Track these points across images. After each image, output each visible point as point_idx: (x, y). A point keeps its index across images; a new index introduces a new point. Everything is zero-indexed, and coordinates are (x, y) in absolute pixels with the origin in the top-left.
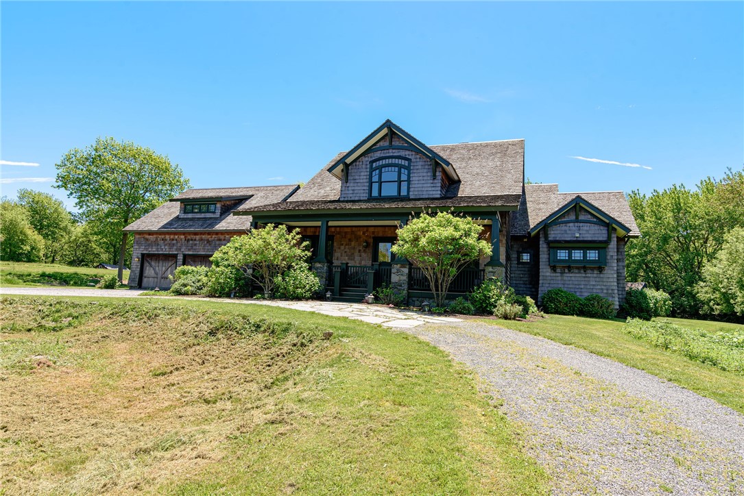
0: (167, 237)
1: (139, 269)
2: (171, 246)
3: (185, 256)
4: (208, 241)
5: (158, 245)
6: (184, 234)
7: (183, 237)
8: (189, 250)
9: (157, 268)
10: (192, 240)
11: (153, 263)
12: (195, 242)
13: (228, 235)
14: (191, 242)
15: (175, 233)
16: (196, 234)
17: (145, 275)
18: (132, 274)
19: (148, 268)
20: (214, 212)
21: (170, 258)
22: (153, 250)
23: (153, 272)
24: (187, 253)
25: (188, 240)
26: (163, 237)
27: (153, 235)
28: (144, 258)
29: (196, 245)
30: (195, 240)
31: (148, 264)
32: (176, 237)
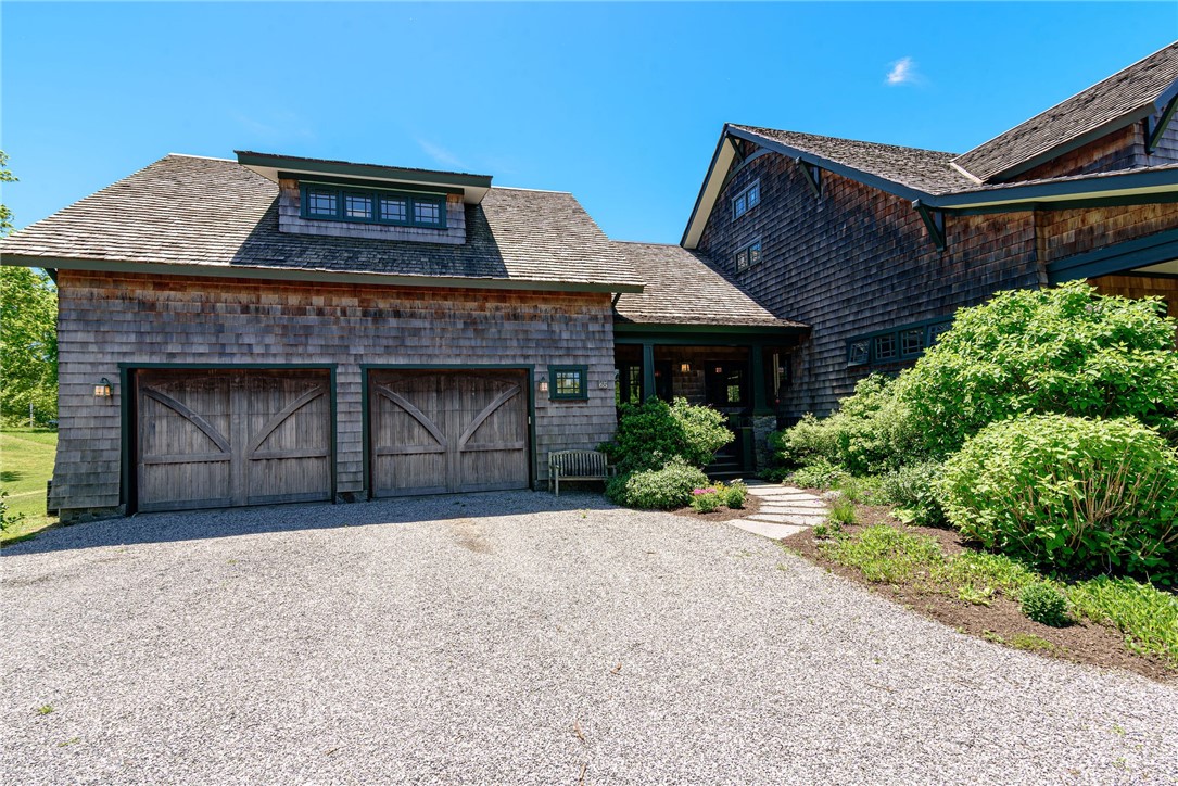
0: (269, 299)
1: (116, 434)
2: (297, 335)
3: (372, 375)
4: (470, 322)
5: (220, 330)
6: (355, 289)
7: (348, 301)
8: (388, 350)
9: (221, 424)
10: (397, 314)
11: (193, 405)
12: (417, 323)
13: (545, 300)
14: (393, 322)
15: (307, 287)
16: (410, 292)
17: (147, 456)
18: (76, 457)
19: (162, 426)
20: (441, 227)
21: (287, 383)
22: (198, 351)
23: (198, 438)
24: (380, 361)
25: (379, 316)
26: (244, 297)
27: (182, 288)
28: (136, 385)
29: (416, 332)
30: (413, 315)
31: (161, 409)
32: (318, 301)
